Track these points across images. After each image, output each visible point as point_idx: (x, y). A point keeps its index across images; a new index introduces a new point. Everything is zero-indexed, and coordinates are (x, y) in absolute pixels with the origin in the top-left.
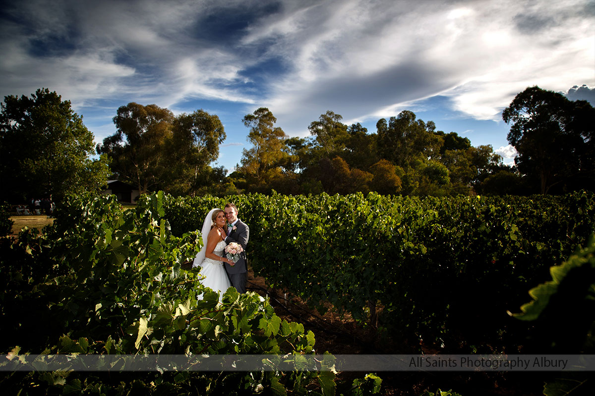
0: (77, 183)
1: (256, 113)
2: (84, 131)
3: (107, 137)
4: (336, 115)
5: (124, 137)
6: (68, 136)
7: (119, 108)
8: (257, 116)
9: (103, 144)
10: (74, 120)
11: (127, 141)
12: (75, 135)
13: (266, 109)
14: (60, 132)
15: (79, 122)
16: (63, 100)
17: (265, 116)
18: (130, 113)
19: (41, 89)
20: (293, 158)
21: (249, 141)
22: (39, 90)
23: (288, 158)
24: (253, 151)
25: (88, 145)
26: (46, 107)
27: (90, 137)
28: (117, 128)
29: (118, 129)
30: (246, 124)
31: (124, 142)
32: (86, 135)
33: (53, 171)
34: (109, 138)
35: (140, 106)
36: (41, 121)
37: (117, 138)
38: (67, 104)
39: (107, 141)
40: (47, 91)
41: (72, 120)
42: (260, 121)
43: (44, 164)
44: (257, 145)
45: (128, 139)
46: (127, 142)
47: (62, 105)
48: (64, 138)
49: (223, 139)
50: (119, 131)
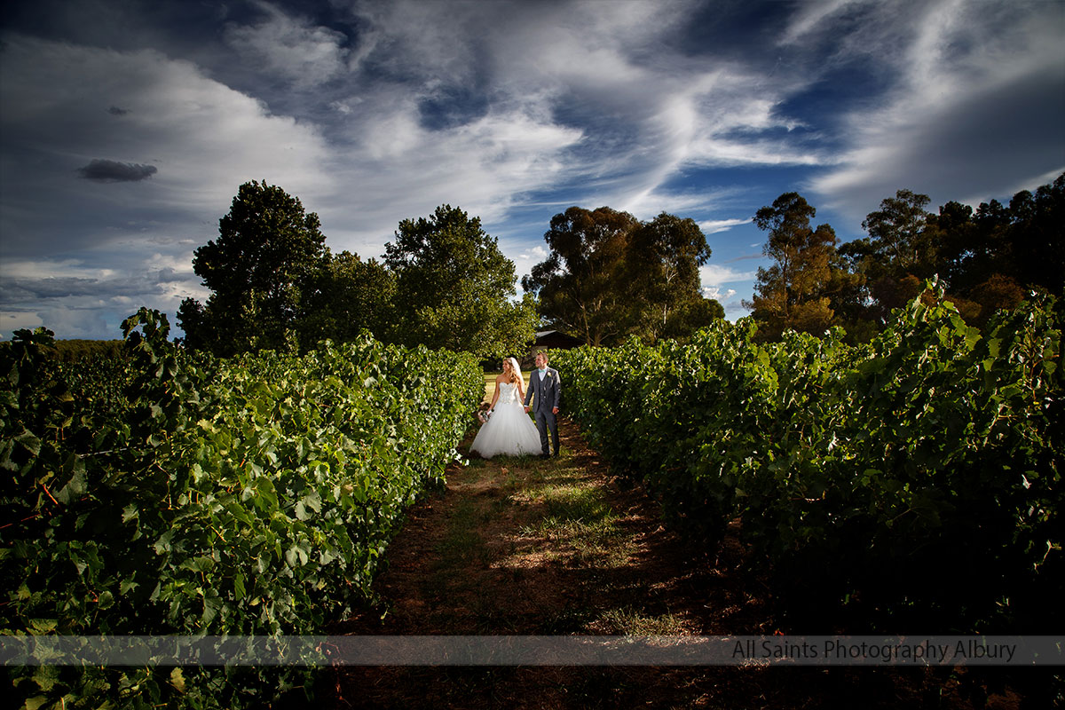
0: (492, 337)
1: (776, 204)
2: (499, 260)
3: (536, 265)
4: (916, 196)
5: (563, 264)
6: (477, 271)
7: (553, 218)
8: (778, 208)
9: (531, 276)
10: (486, 245)
11: (565, 268)
12: (487, 268)
13: (794, 195)
14: (467, 265)
15: (492, 247)
16: (469, 218)
17: (792, 208)
18: (570, 224)
19: (441, 207)
20: (854, 279)
21: (767, 253)
22: (438, 208)
23: (842, 280)
24: (775, 270)
25: (506, 281)
26: (447, 231)
27: (509, 268)
28: (552, 249)
29: (554, 250)
30: (760, 225)
31: (563, 269)
32: (504, 266)
33: (459, 322)
34: (539, 265)
35: (586, 211)
36: (443, 252)
37: (551, 265)
38: (476, 221)
39: (537, 271)
40: (448, 208)
41: (482, 246)
42: (786, 217)
43: (448, 313)
44: (783, 261)
45: (569, 264)
46: (567, 270)
47: (469, 225)
48: (473, 273)
49: (706, 258)
50: (554, 253)
